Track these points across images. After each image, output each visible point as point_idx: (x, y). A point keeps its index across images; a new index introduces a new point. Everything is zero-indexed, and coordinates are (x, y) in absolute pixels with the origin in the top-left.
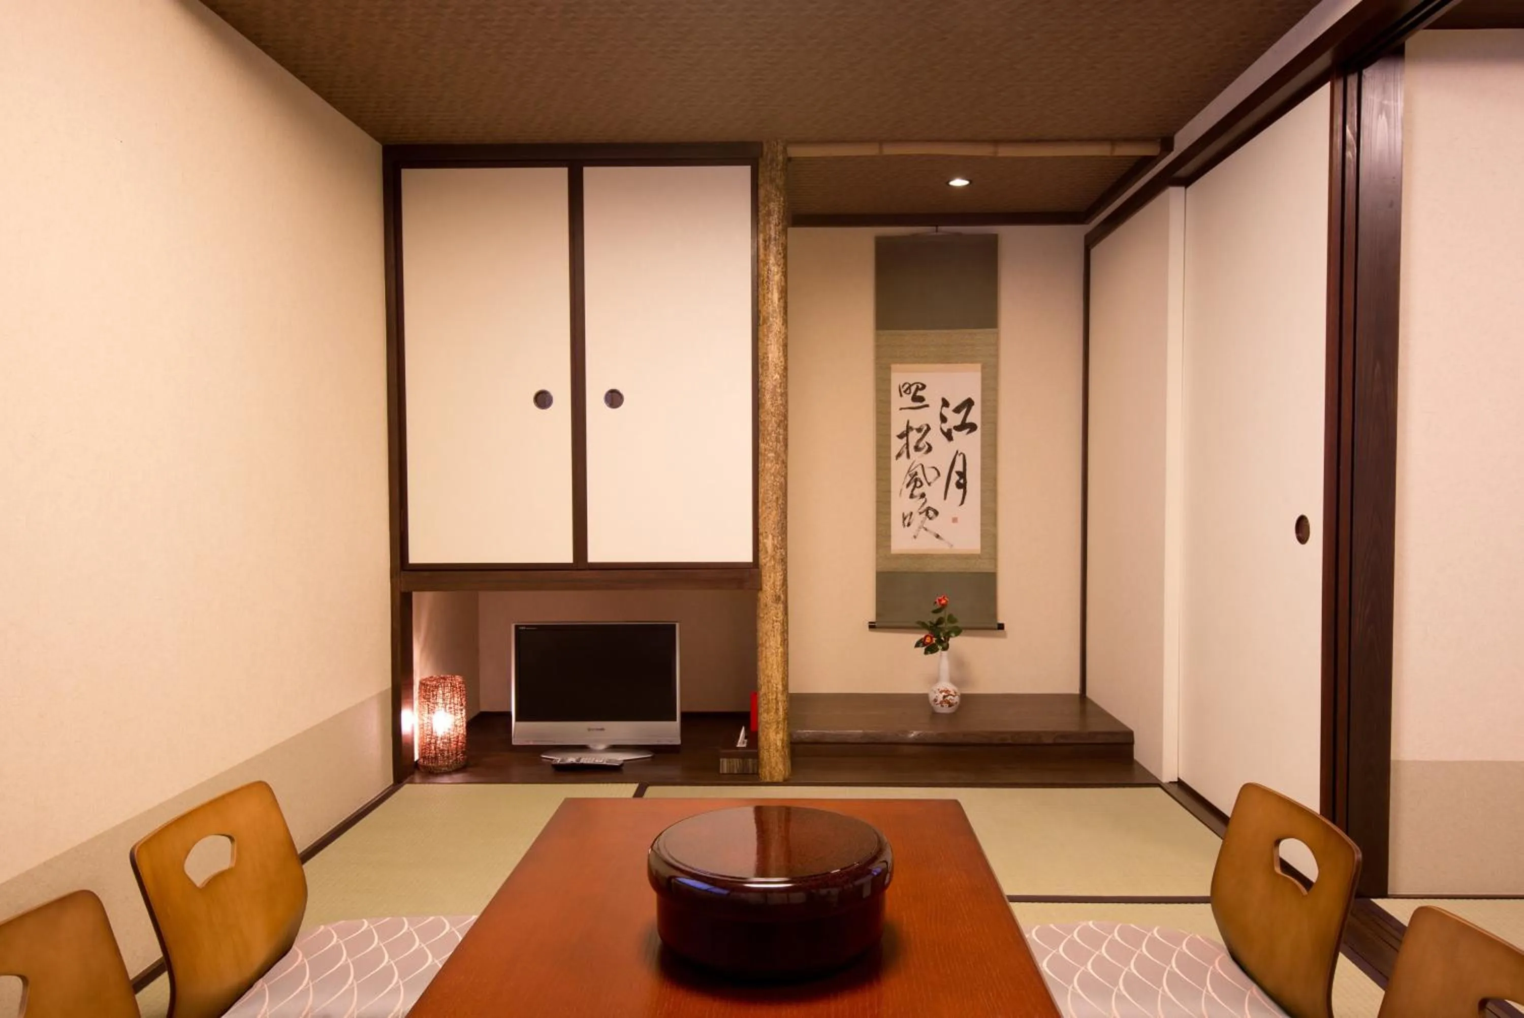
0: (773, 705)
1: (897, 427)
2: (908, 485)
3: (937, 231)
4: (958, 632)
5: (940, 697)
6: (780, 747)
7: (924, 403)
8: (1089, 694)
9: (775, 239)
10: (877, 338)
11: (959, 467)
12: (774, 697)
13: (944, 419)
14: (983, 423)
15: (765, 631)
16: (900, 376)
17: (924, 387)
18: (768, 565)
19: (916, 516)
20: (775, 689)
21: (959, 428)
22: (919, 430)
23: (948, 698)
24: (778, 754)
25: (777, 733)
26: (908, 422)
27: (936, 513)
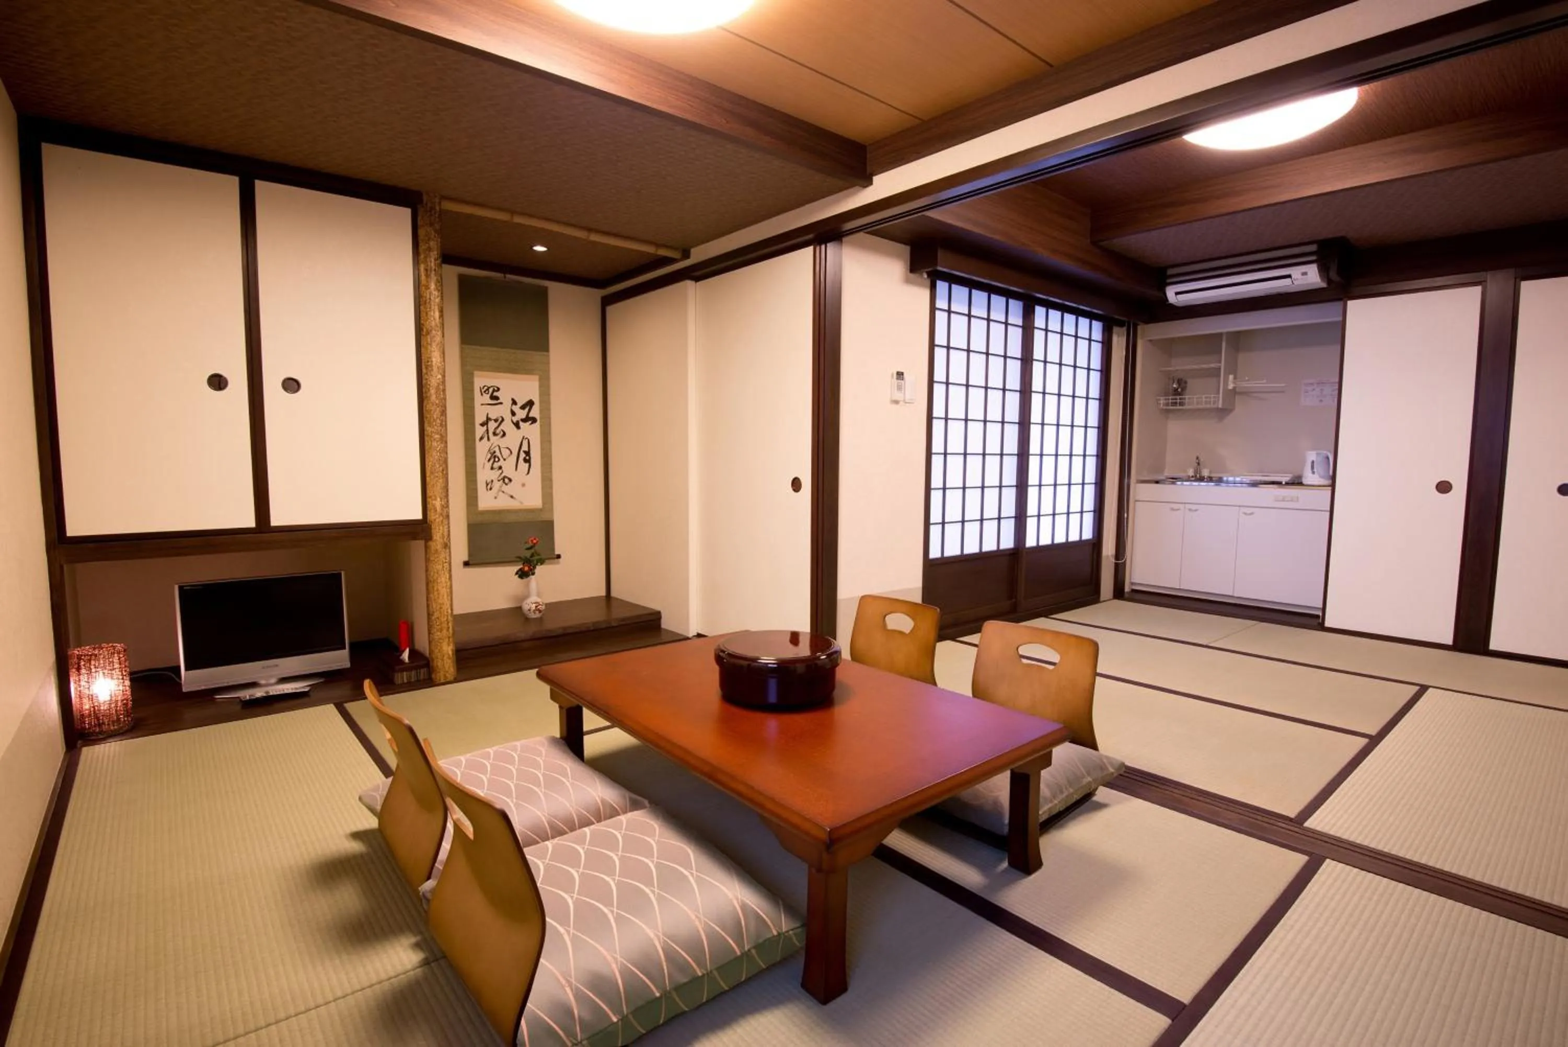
0: (445, 625)
1: (480, 418)
2: (489, 460)
3: (505, 277)
4: (542, 562)
5: (533, 607)
6: (451, 656)
7: (499, 401)
8: (614, 594)
9: (435, 270)
10: (462, 351)
11: (525, 448)
12: (445, 619)
13: (513, 414)
14: (541, 418)
15: (436, 571)
16: (481, 380)
17: (498, 389)
18: (437, 520)
19: (495, 482)
20: (446, 613)
21: (524, 420)
22: (496, 421)
23: (539, 607)
24: (449, 661)
25: (449, 645)
26: (488, 414)
27: (510, 480)
